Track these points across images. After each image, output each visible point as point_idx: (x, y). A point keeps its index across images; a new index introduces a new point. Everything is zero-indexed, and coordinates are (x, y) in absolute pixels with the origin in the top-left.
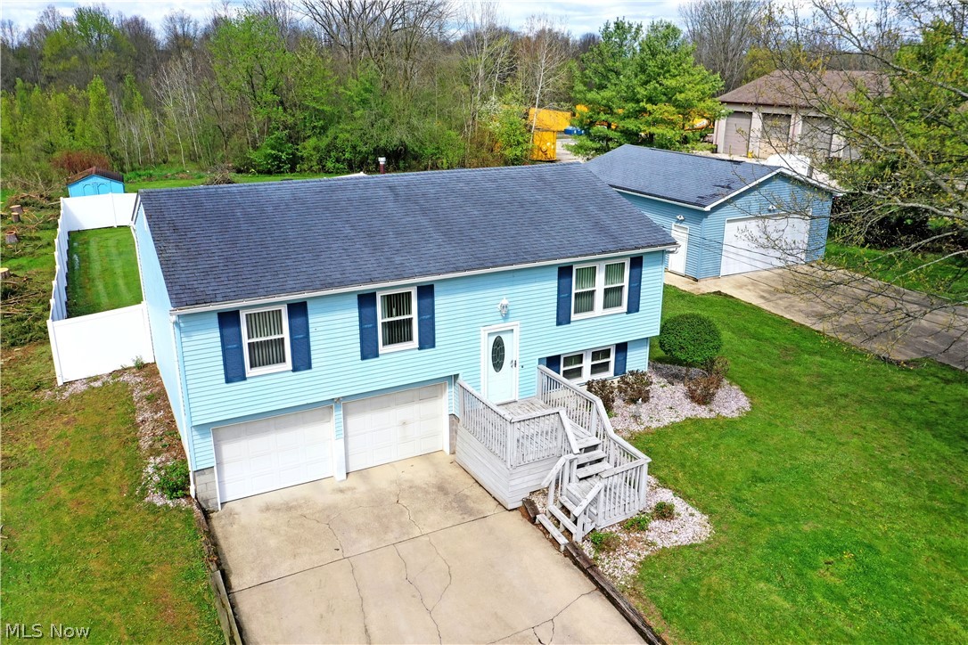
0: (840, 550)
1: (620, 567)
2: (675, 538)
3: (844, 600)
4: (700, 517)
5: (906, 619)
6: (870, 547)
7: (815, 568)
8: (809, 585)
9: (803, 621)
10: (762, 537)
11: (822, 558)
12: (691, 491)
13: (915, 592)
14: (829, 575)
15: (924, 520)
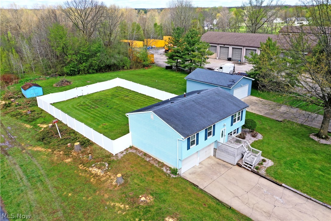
0: (295, 162)
1: (263, 172)
2: (268, 165)
3: (300, 170)
4: (270, 161)
5: (310, 171)
6: (299, 160)
7: (293, 166)
8: (294, 169)
9: (296, 175)
10: (282, 162)
11: (293, 164)
12: (265, 156)
13: (309, 167)
14: (296, 166)
15: (304, 154)
